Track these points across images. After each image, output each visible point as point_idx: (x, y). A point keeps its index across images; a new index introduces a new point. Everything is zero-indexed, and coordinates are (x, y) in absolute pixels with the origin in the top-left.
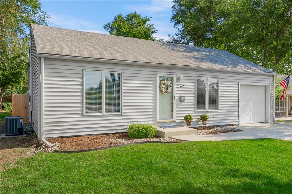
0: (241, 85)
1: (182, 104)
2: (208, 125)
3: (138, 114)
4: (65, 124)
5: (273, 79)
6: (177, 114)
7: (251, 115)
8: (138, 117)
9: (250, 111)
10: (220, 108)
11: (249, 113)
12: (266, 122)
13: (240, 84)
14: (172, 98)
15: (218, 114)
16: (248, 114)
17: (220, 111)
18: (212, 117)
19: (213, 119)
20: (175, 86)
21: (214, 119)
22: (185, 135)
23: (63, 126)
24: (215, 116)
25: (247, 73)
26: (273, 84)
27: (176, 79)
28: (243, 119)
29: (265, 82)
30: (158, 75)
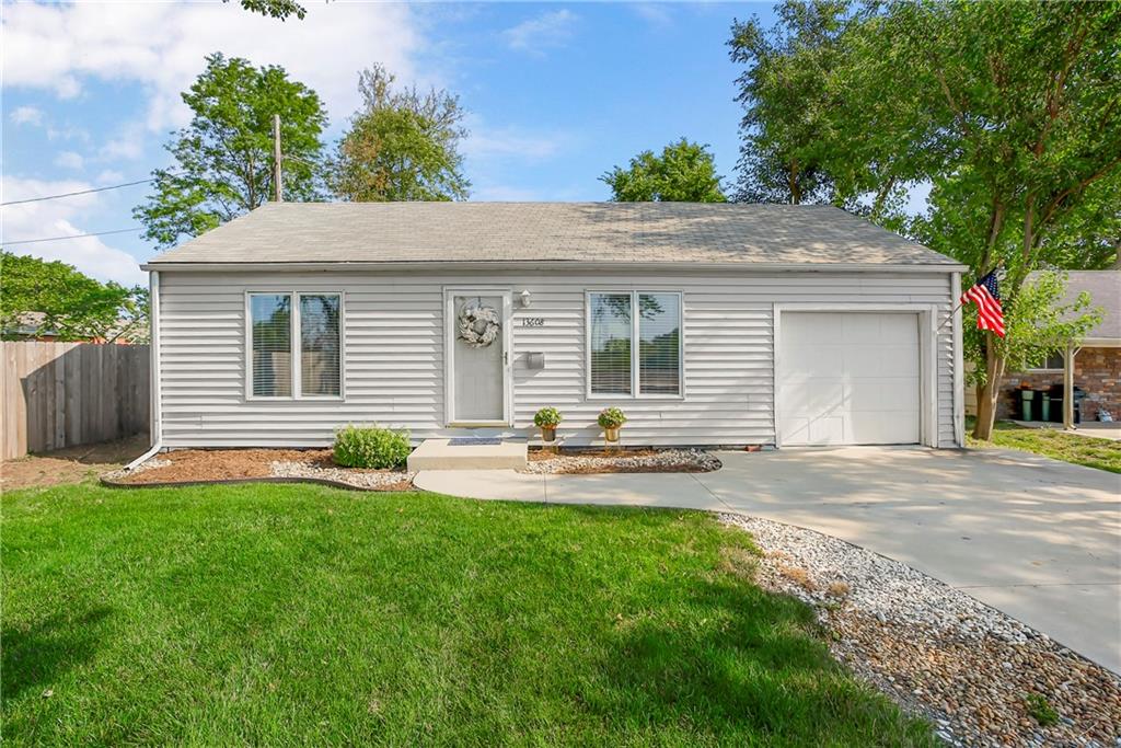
0: (782, 312)
1: (537, 376)
2: (623, 443)
3: (390, 401)
4: (205, 418)
5: (950, 288)
6: (517, 404)
7: (847, 416)
8: (390, 409)
9: (842, 403)
10: (687, 391)
11: (835, 408)
12: (923, 442)
13: (777, 310)
14: (501, 357)
15: (680, 408)
16: (829, 412)
17: (687, 400)
18: (658, 417)
19: (658, 425)
20: (508, 325)
21: (664, 424)
22: (479, 468)
23: (202, 422)
24: (664, 416)
25: (810, 271)
26: (950, 304)
27: (514, 302)
28: (806, 430)
29: (906, 299)
30: (452, 295)
